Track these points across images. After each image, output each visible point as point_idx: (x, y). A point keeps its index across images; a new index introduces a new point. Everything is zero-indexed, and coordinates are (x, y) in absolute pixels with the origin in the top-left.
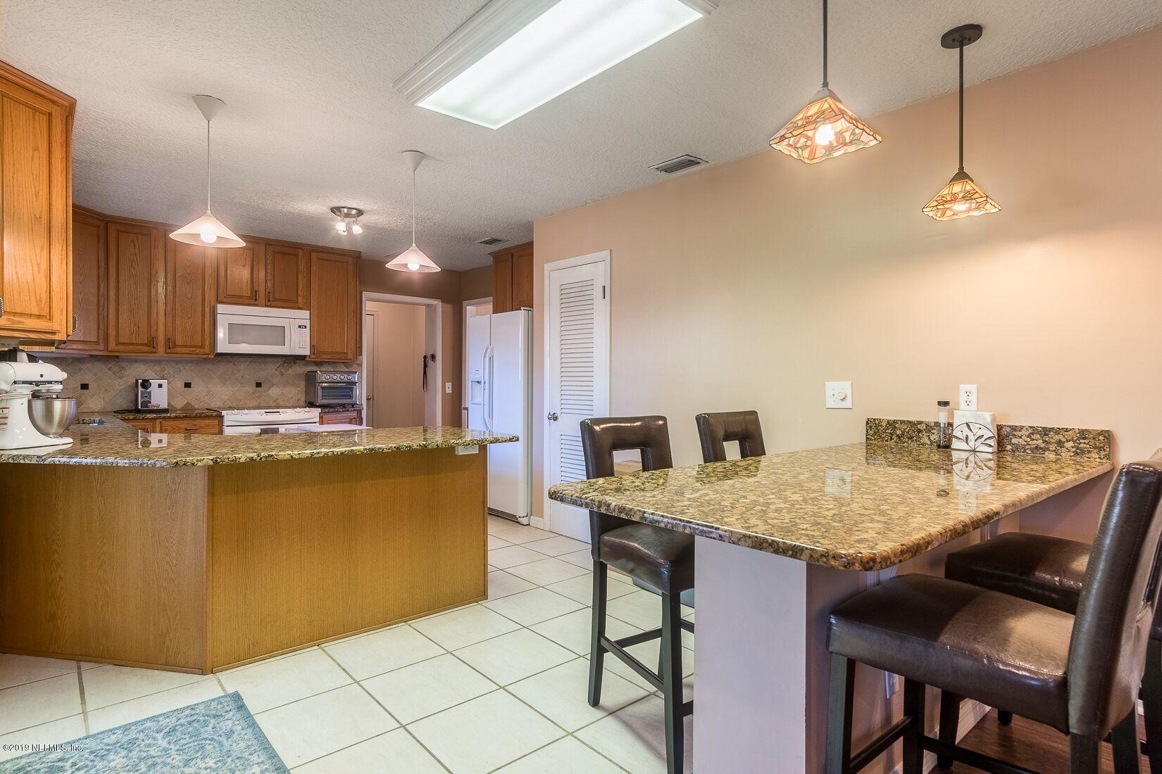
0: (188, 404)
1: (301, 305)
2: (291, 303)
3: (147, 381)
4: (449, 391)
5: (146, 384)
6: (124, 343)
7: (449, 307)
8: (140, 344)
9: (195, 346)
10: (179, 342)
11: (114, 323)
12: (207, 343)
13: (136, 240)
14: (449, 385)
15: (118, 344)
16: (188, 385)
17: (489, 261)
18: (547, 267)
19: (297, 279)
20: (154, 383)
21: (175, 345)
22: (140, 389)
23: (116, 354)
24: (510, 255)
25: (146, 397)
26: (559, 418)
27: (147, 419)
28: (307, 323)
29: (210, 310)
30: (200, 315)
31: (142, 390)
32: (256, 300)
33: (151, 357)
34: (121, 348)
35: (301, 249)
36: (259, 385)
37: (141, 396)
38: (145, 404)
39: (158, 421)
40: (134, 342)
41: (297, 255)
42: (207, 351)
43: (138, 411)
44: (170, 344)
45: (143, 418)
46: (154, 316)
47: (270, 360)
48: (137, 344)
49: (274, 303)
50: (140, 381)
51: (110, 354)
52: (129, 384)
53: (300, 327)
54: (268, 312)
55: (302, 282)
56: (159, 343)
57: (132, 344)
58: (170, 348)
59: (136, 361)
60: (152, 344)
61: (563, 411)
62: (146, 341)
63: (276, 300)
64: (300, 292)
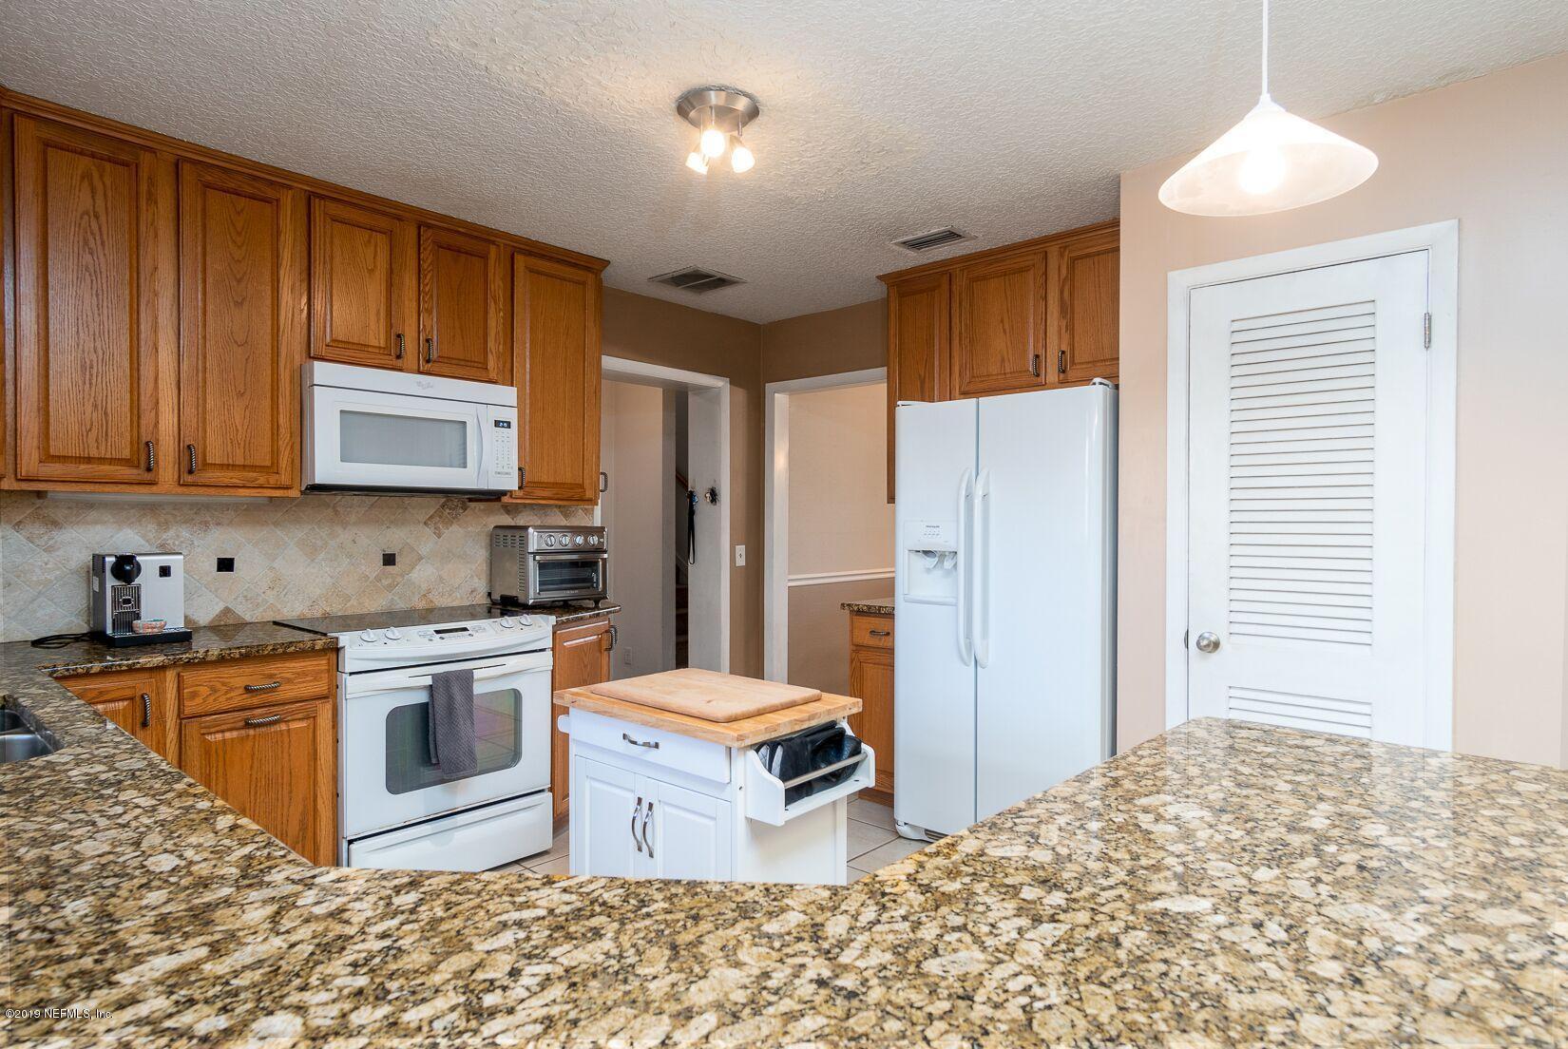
0: (227, 611)
1: (493, 375)
2: (472, 368)
3: (129, 559)
4: (741, 562)
5: (126, 568)
6: (65, 457)
7: (741, 394)
8: (112, 461)
9: (253, 468)
10: (215, 456)
11: (35, 399)
12: (284, 461)
13: (96, 175)
14: (741, 549)
15: (48, 458)
16: (226, 565)
17: (880, 291)
18: (1180, 280)
19: (486, 312)
20: (150, 564)
21: (206, 465)
22: (111, 582)
23: (41, 487)
24: (946, 278)
25: (127, 601)
26: (1223, 643)
27: (143, 669)
28: (512, 415)
29: (292, 378)
30: (268, 387)
31: (117, 583)
32: (399, 357)
33: (143, 495)
34: (55, 469)
35: (493, 243)
36: (389, 560)
37: (114, 602)
38: (125, 621)
39: (170, 675)
40: (94, 453)
41: (485, 257)
42: (284, 478)
43: (110, 643)
44: (190, 461)
45: (131, 670)
46: (146, 386)
47: (417, 500)
48: (101, 460)
49: (436, 368)
50: (110, 560)
51: (25, 486)
52: (73, 564)
53: (497, 423)
54: (429, 386)
55: (495, 322)
56: (161, 458)
57: (89, 460)
58: (190, 472)
59: (90, 506)
60: (144, 458)
61: (1235, 628)
62: (126, 453)
63: (441, 359)
64: (491, 344)
